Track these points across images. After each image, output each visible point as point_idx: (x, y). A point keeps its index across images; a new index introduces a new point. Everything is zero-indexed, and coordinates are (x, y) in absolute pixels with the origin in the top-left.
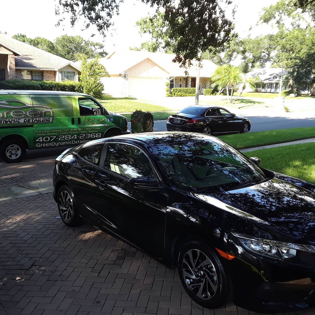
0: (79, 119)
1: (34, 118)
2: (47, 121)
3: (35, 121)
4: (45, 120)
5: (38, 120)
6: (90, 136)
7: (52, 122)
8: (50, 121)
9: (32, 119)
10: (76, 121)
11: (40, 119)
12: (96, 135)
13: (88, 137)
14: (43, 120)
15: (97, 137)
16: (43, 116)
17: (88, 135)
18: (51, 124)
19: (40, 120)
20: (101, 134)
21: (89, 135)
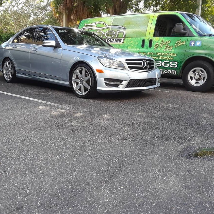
0: (151, 41)
1: (109, 38)
2: (118, 42)
3: (109, 41)
4: (117, 41)
5: (111, 40)
6: (161, 64)
7: (123, 43)
8: (121, 42)
9: (107, 39)
10: (147, 43)
11: (114, 39)
12: (170, 64)
13: (159, 65)
14: (115, 41)
15: (171, 66)
16: (117, 37)
17: (159, 62)
18: (121, 45)
19: (113, 41)
20: (177, 63)
21: (161, 62)
